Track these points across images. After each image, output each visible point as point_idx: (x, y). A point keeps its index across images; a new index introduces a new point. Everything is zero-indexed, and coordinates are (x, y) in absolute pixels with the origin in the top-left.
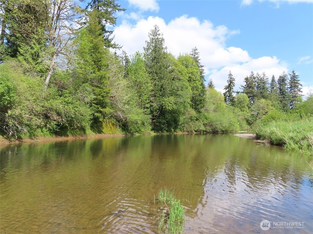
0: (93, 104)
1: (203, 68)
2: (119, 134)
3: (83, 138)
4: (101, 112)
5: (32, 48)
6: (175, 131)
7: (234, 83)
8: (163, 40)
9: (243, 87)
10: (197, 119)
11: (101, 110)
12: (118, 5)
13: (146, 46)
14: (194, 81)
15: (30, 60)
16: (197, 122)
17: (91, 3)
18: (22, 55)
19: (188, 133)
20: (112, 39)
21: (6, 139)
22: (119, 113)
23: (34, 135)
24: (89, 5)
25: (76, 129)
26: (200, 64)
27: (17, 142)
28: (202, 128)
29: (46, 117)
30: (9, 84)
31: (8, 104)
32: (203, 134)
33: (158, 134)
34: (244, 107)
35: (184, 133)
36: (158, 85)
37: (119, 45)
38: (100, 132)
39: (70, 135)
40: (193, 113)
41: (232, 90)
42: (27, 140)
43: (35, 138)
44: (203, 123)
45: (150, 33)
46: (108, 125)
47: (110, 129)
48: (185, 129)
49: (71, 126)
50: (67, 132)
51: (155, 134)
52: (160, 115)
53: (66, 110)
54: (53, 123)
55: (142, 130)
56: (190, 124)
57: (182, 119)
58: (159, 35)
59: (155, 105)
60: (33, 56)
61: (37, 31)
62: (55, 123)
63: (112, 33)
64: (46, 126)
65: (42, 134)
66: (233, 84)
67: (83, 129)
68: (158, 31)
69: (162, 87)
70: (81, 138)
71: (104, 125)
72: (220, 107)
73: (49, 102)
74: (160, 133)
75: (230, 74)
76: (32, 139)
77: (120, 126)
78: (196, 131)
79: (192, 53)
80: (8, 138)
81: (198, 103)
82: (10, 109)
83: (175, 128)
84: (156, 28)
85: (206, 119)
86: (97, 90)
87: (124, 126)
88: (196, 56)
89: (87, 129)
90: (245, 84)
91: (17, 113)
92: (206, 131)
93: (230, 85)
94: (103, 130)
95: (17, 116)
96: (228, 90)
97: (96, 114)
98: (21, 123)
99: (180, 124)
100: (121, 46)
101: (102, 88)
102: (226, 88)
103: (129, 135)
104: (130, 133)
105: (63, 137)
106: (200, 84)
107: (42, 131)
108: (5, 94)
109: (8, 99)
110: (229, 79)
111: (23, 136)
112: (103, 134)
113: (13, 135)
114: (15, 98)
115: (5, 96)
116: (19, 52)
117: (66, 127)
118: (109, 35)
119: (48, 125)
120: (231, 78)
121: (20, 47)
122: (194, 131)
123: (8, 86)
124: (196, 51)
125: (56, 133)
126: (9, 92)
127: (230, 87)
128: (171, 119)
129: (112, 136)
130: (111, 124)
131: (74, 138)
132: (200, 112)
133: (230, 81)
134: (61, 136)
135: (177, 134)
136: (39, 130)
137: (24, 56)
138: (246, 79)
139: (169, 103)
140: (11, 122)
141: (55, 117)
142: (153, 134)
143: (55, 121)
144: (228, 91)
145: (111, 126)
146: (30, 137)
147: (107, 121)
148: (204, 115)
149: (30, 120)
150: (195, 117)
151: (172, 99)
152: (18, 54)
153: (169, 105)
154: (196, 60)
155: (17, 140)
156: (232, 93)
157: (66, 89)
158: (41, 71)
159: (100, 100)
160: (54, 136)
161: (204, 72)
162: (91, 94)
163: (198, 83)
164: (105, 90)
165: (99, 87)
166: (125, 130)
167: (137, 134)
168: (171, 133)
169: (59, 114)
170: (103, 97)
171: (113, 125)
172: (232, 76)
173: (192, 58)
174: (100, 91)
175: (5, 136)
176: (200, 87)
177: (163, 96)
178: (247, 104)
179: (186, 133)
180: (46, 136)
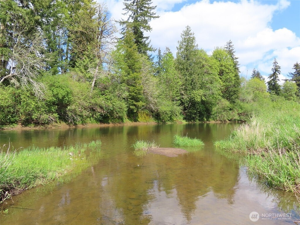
0: (129, 99)
1: (237, 60)
2: (152, 122)
3: (121, 125)
4: (135, 105)
5: (84, 62)
6: (207, 120)
7: (280, 71)
8: (194, 38)
9: (292, 74)
10: (230, 109)
11: (135, 103)
12: (154, 13)
13: (178, 46)
14: (227, 73)
15: (83, 70)
16: (231, 112)
17: (131, 15)
18: (78, 67)
19: (221, 122)
20: (148, 43)
21: (67, 124)
22: (152, 106)
23: (85, 122)
24: (130, 17)
25: (116, 118)
26: (235, 56)
27: (74, 127)
28: (237, 117)
29: (93, 110)
30: (68, 90)
31: (67, 102)
32: (238, 123)
33: (191, 123)
34: (291, 95)
35: (217, 122)
36: (188, 80)
37: (154, 48)
38: (136, 121)
39: (111, 123)
40: (226, 103)
41: (277, 78)
42: (80, 126)
43: (85, 124)
44: (237, 113)
45: (182, 33)
46: (143, 115)
47: (144, 118)
48: (218, 119)
49: (112, 116)
50: (109, 120)
51: (187, 123)
52: (192, 106)
53: (106, 105)
54: (98, 114)
55: (174, 120)
56: (223, 113)
57: (214, 109)
58: (191, 34)
59: (185, 97)
60: (85, 67)
61: (87, 49)
62: (99, 114)
63: (148, 38)
64: (93, 116)
65: (90, 121)
66: (278, 72)
67: (121, 118)
68: (190, 31)
69: (192, 81)
70: (119, 125)
71: (139, 115)
72: (258, 96)
73: (94, 99)
74: (192, 122)
75: (275, 62)
76: (83, 125)
77: (153, 116)
78: (229, 120)
79: (226, 47)
80: (69, 124)
81: (231, 93)
82: (69, 106)
83: (208, 118)
84: (188, 29)
85: (241, 109)
86: (132, 88)
87: (157, 116)
88: (231, 49)
89: (124, 118)
90: (295, 70)
91: (73, 108)
92: (240, 120)
93: (274, 73)
94: (138, 119)
95: (73, 110)
96: (272, 78)
97: (131, 107)
98: (76, 114)
99: (213, 114)
100: (155, 49)
101: (136, 87)
102: (271, 77)
103: (161, 123)
104: (162, 121)
105: (106, 124)
106: (234, 75)
107: (90, 120)
108: (66, 97)
109: (68, 99)
110: (274, 68)
111: (77, 123)
112: (138, 122)
113: (71, 123)
114: (71, 98)
115: (66, 98)
116: (76, 65)
117: (108, 117)
118: (146, 40)
119: (94, 116)
120: (276, 66)
121: (76, 62)
122: (227, 120)
123: (67, 91)
124: (231, 44)
125: (101, 122)
126: (68, 95)
127: (274, 75)
128: (203, 110)
129: (146, 124)
130: (145, 114)
131: (113, 125)
132: (234, 102)
133: (275, 69)
134: (104, 123)
135: (209, 123)
136: (89, 119)
137: (79, 68)
138: (295, 65)
139: (198, 95)
140: (70, 114)
141: (99, 110)
142: (185, 122)
143: (99, 112)
144: (273, 80)
145: (145, 115)
146: (82, 124)
147: (142, 112)
148: (239, 105)
149: (81, 112)
150: (228, 107)
151: (201, 92)
152: (76, 67)
153: (198, 97)
154: (231, 53)
155: (74, 125)
156: (277, 81)
157: (107, 89)
158: (90, 78)
159: (134, 96)
160: (99, 123)
161: (238, 64)
162: (125, 91)
163: (232, 75)
164: (137, 88)
165: (133, 86)
166: (158, 119)
167: (169, 123)
168: (203, 122)
169: (101, 108)
170: (136, 93)
171: (147, 115)
172: (278, 64)
173: (226, 51)
174: (134, 89)
175: (67, 123)
176: (233, 78)
177: (193, 89)
178: (295, 92)
179: (219, 122)
180: (93, 123)
